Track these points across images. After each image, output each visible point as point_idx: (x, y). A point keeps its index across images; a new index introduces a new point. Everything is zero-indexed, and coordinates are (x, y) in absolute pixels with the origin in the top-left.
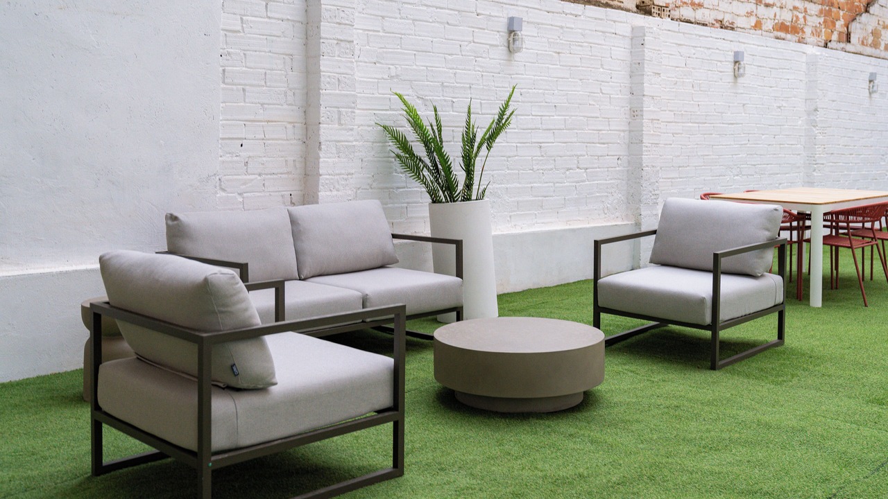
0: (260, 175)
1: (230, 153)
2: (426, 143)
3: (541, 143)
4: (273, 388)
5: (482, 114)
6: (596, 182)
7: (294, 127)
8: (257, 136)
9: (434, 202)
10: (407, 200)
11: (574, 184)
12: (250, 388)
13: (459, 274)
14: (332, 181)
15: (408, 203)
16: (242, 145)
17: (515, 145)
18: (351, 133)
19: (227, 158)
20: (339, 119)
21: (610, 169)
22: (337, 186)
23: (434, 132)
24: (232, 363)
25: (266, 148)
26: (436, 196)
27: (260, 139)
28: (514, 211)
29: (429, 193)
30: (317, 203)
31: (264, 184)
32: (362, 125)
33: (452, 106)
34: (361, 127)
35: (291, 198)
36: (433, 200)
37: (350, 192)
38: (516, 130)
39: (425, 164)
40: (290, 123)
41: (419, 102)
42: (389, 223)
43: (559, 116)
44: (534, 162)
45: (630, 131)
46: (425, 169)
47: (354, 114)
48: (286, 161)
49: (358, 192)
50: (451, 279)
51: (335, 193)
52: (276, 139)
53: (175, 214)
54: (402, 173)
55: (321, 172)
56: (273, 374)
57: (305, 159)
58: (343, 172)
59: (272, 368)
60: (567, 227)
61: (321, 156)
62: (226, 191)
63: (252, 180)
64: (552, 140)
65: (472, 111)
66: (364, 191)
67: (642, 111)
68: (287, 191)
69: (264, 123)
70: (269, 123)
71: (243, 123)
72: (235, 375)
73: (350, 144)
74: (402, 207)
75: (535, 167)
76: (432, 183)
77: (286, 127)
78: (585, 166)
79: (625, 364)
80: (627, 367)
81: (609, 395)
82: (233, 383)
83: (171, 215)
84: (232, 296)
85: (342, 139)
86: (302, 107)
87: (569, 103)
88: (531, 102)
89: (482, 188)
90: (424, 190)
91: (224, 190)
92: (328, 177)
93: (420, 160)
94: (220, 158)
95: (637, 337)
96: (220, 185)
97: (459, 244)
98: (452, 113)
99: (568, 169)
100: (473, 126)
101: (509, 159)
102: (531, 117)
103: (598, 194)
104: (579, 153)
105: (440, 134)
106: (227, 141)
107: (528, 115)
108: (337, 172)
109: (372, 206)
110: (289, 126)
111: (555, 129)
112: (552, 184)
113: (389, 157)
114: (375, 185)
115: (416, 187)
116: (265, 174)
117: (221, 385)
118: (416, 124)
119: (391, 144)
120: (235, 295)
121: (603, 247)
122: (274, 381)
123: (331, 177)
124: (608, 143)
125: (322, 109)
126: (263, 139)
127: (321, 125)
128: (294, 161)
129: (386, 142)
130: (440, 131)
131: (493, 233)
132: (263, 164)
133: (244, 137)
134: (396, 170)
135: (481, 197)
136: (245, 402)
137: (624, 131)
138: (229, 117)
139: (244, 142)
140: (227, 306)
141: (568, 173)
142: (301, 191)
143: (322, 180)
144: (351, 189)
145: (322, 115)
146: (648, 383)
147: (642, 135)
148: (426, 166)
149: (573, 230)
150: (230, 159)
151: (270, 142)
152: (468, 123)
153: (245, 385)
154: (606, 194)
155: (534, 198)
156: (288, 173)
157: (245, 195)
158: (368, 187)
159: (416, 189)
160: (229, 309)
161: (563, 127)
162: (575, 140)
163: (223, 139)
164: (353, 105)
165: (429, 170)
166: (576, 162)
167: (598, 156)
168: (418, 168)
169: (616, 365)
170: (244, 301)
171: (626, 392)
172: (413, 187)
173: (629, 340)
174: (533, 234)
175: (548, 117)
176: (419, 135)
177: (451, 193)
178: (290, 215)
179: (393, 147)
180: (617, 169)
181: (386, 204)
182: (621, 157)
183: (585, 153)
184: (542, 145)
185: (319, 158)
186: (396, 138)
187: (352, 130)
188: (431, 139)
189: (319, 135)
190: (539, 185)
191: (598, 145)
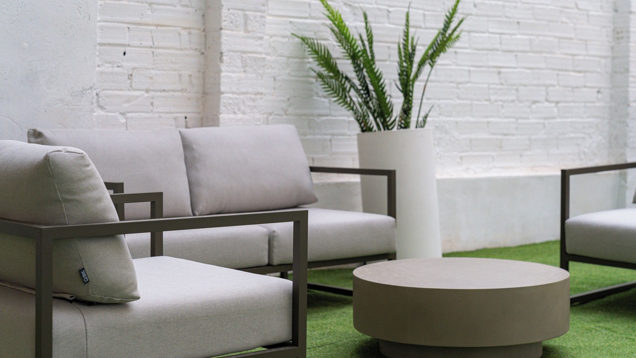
0: (147, 91)
1: (110, 63)
2: (354, 57)
3: (500, 67)
4: (134, 304)
5: (426, 28)
6: (570, 120)
7: (190, 33)
8: (145, 43)
9: (363, 131)
10: (331, 131)
11: (542, 121)
12: (104, 301)
13: (392, 211)
14: (236, 101)
15: (333, 135)
16: (125, 54)
17: (466, 68)
18: (259, 42)
19: (107, 68)
20: (246, 24)
21: (587, 104)
22: (243, 108)
23: (364, 45)
24: (81, 267)
25: (155, 58)
26: (366, 124)
27: (147, 47)
28: (467, 151)
29: (358, 121)
30: (218, 125)
31: (152, 104)
32: (275, 35)
33: (388, 17)
34: (274, 38)
35: (186, 122)
36: (362, 128)
37: (258, 116)
38: (469, 51)
39: (353, 83)
40: (185, 28)
41: (347, 9)
42: (308, 158)
43: (523, 34)
44: (491, 91)
45: (613, 58)
46: (352, 90)
47: (263, 19)
48: (180, 75)
49: (270, 118)
50: (383, 218)
51: (240, 116)
52: (168, 48)
53: (39, 129)
54: (325, 97)
55: (223, 89)
56: (134, 286)
57: (203, 73)
58: (250, 90)
59: (133, 277)
60: (532, 173)
61: (223, 69)
62: (105, 109)
63: (138, 97)
64: (514, 65)
65: (411, 23)
66: (277, 117)
67: (628, 32)
68: (181, 113)
69: (152, 28)
70: (159, 28)
71: (126, 26)
72: (85, 283)
73: (259, 56)
74: (324, 140)
75: (493, 98)
76: (361, 106)
77: (179, 34)
78: (556, 99)
79: (598, 322)
80: (601, 324)
81: (575, 352)
82: (82, 292)
83: (35, 131)
84: (80, 180)
85: (249, 49)
86: (200, 10)
87: (536, 19)
88: (488, 16)
89: (423, 114)
90: (352, 119)
91: (102, 108)
92: (231, 95)
93: (347, 78)
94: (97, 68)
95: (617, 296)
96: (98, 101)
97: (391, 175)
98: (387, 25)
99: (535, 102)
100: (413, 39)
101: (460, 86)
102: (487, 35)
103: (572, 135)
104: (548, 82)
105: (371, 47)
106: (106, 48)
107: (484, 32)
108: (243, 90)
109: (286, 132)
110: (184, 33)
111: (518, 51)
112: (513, 120)
113: (309, 76)
114: (290, 110)
115: (343, 116)
116: (153, 90)
117: (68, 297)
118: (342, 35)
119: (311, 60)
120: (84, 179)
121: (573, 178)
122: (135, 294)
123: (235, 96)
124: (584, 72)
125: (224, 11)
126: (151, 47)
127: (223, 31)
128: (190, 76)
129: (304, 58)
130: (371, 42)
131: (438, 176)
132: (151, 78)
133: (127, 43)
134: (317, 93)
135: (422, 124)
136: (98, 318)
137: (605, 57)
138: (108, 18)
139: (128, 50)
140: (74, 193)
141: (534, 106)
142: (199, 113)
143: (224, 99)
144: (260, 112)
145: (224, 19)
146: (627, 341)
147: (628, 63)
148: (353, 86)
149: (541, 178)
150: (110, 69)
151: (160, 51)
152: (407, 34)
153: (96, 297)
154: (582, 135)
155: (491, 136)
156: (182, 90)
157: (129, 115)
158: (282, 112)
159: (342, 118)
160: (77, 197)
161: (528, 49)
162: (543, 65)
163: (101, 44)
164: (263, 8)
165: (357, 90)
166: (544, 93)
167: (573, 88)
168: (344, 89)
169: (588, 322)
170: (97, 188)
171: (597, 349)
172: (339, 116)
173: (605, 299)
174: (490, 180)
175: (508, 37)
176: (345, 48)
177: (385, 119)
178: (183, 139)
179: (312, 63)
180: (598, 104)
181: (305, 135)
182: (602, 90)
183: (555, 83)
184: (502, 70)
185: (220, 71)
186: (316, 52)
187: (261, 38)
188: (359, 51)
189: (221, 43)
190: (499, 120)
191: (573, 74)
